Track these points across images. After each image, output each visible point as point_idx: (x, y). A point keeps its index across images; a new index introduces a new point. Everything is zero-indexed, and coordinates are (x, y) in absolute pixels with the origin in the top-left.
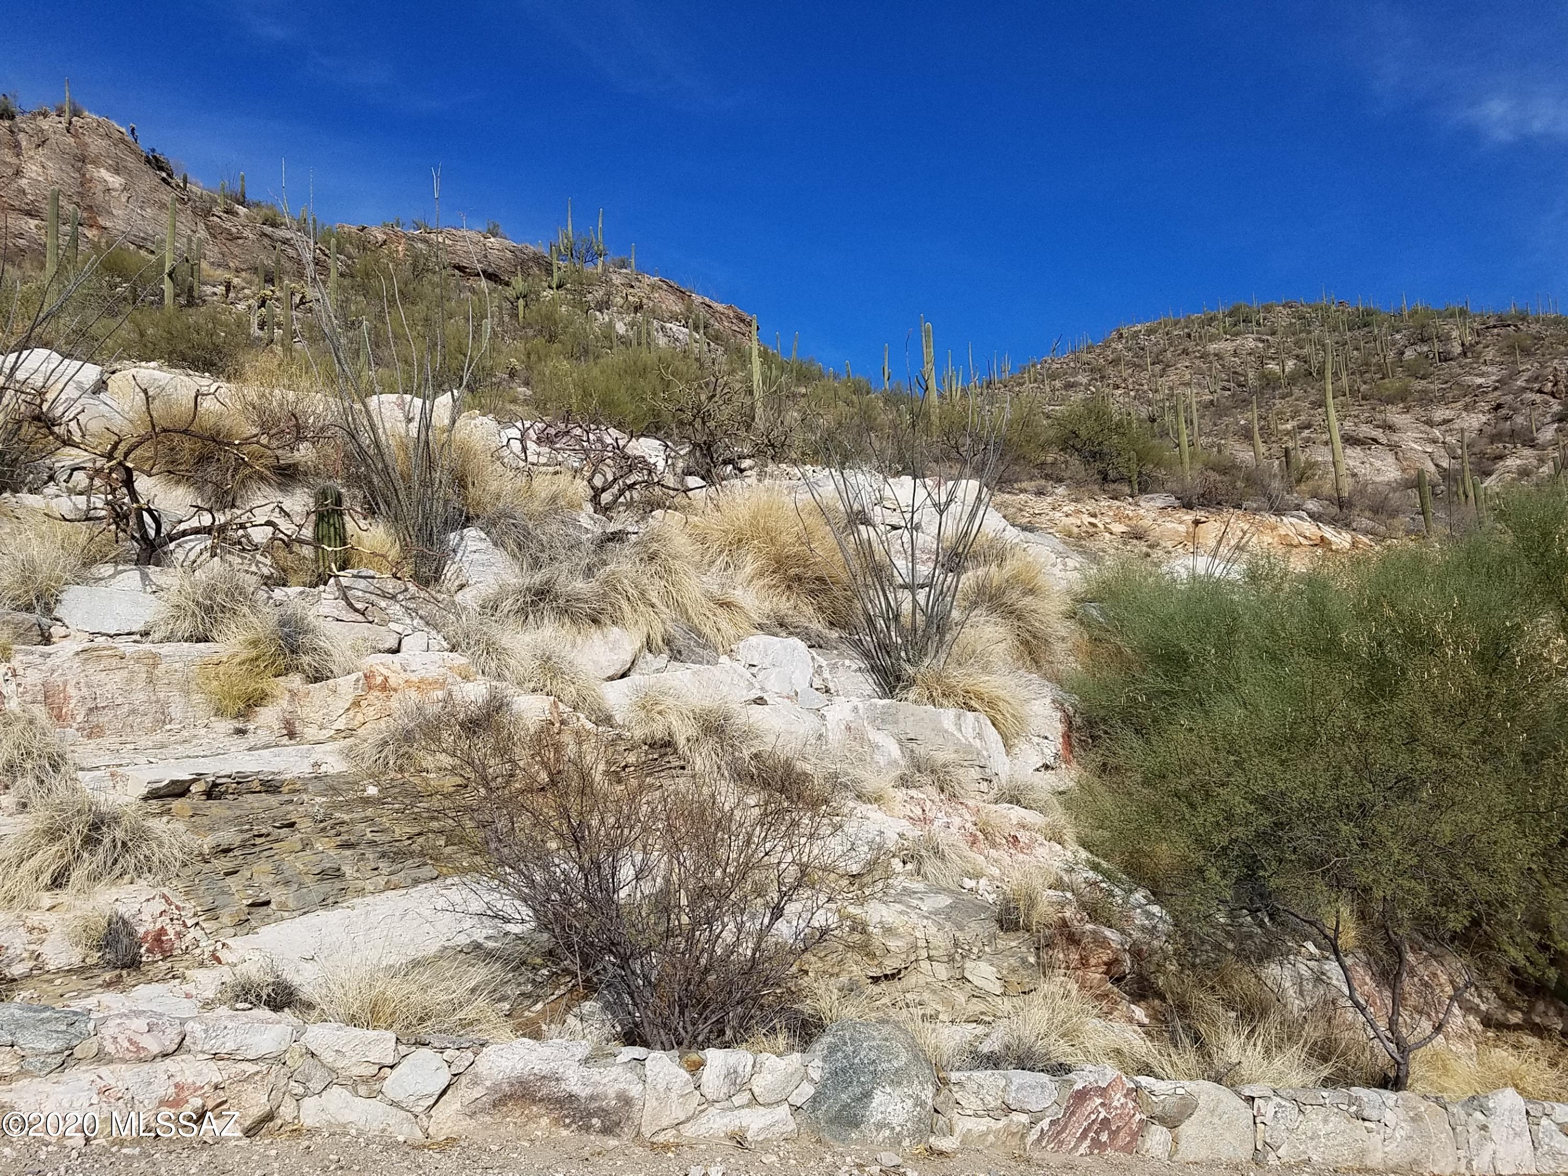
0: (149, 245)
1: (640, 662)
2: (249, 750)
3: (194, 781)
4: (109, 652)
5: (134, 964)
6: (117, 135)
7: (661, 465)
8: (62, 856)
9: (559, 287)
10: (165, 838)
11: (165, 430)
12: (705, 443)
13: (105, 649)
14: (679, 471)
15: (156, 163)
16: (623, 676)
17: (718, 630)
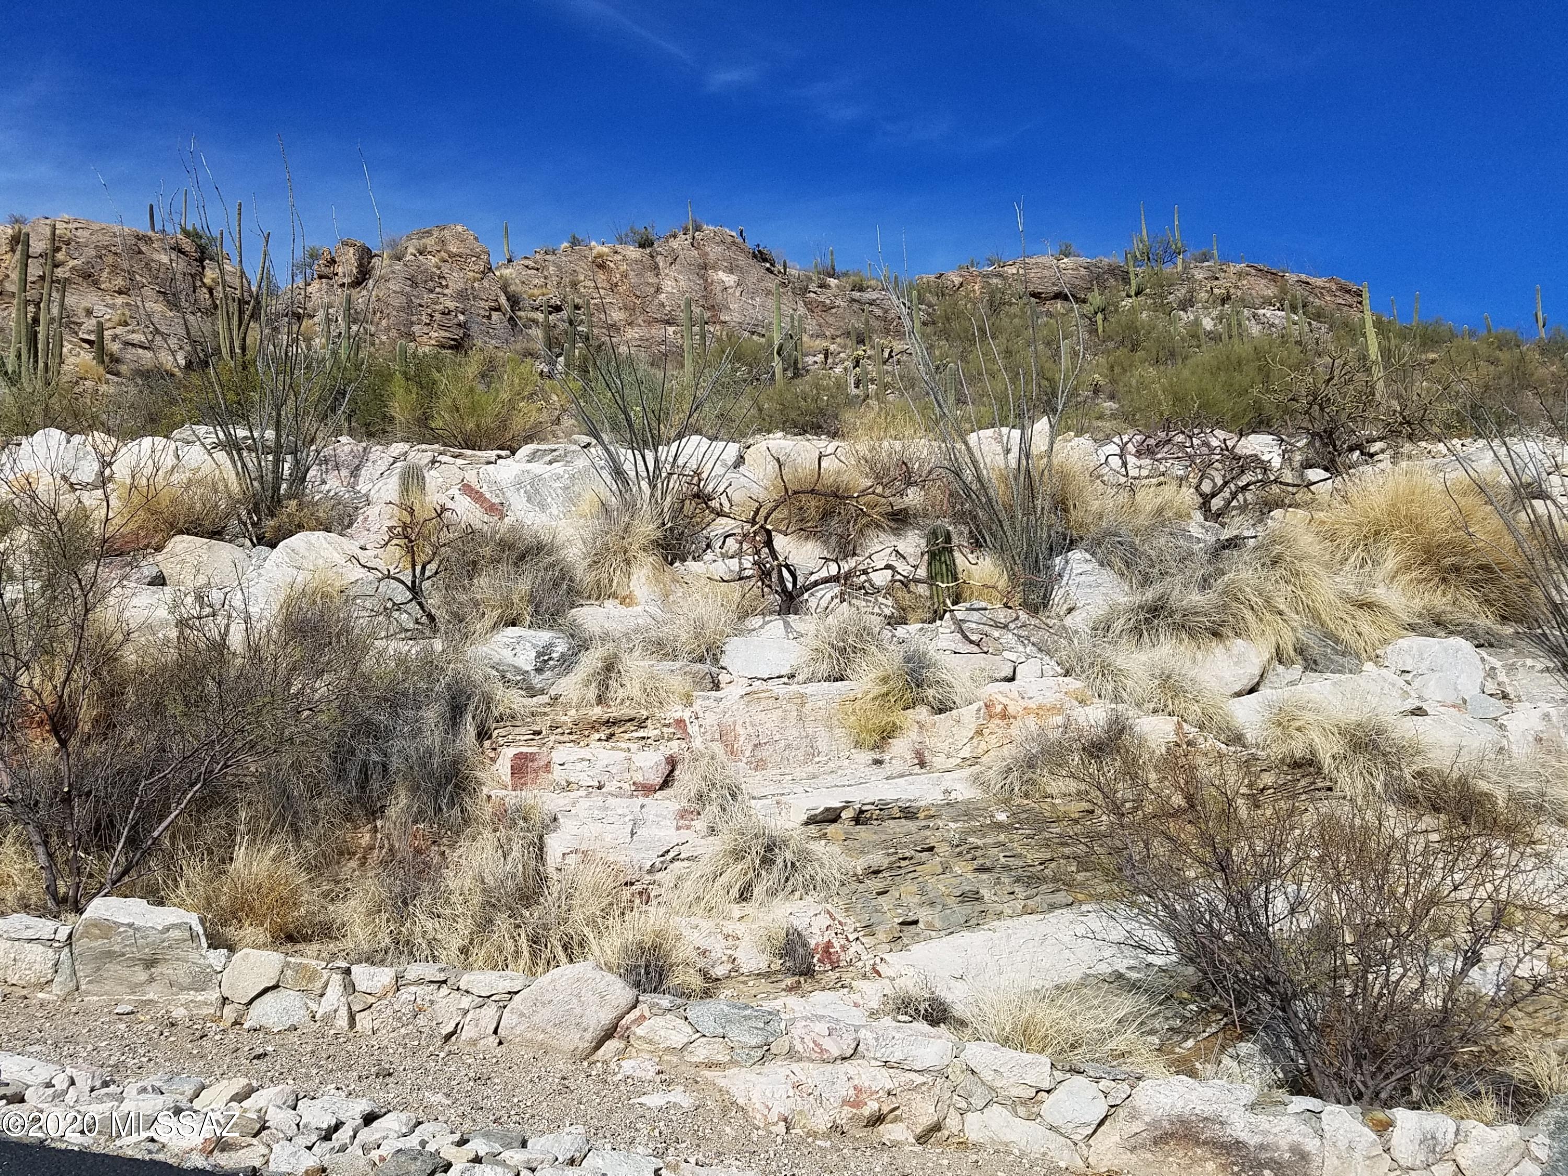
0: (760, 329)
1: (1270, 676)
2: (887, 779)
3: (844, 808)
4: (767, 694)
5: (808, 972)
6: (729, 240)
7: (1276, 462)
8: (746, 874)
9: (1137, 294)
10: (825, 859)
11: (795, 493)
12: (1325, 431)
13: (763, 691)
14: (1296, 465)
15: (761, 256)
16: (1252, 691)
17: (1360, 634)
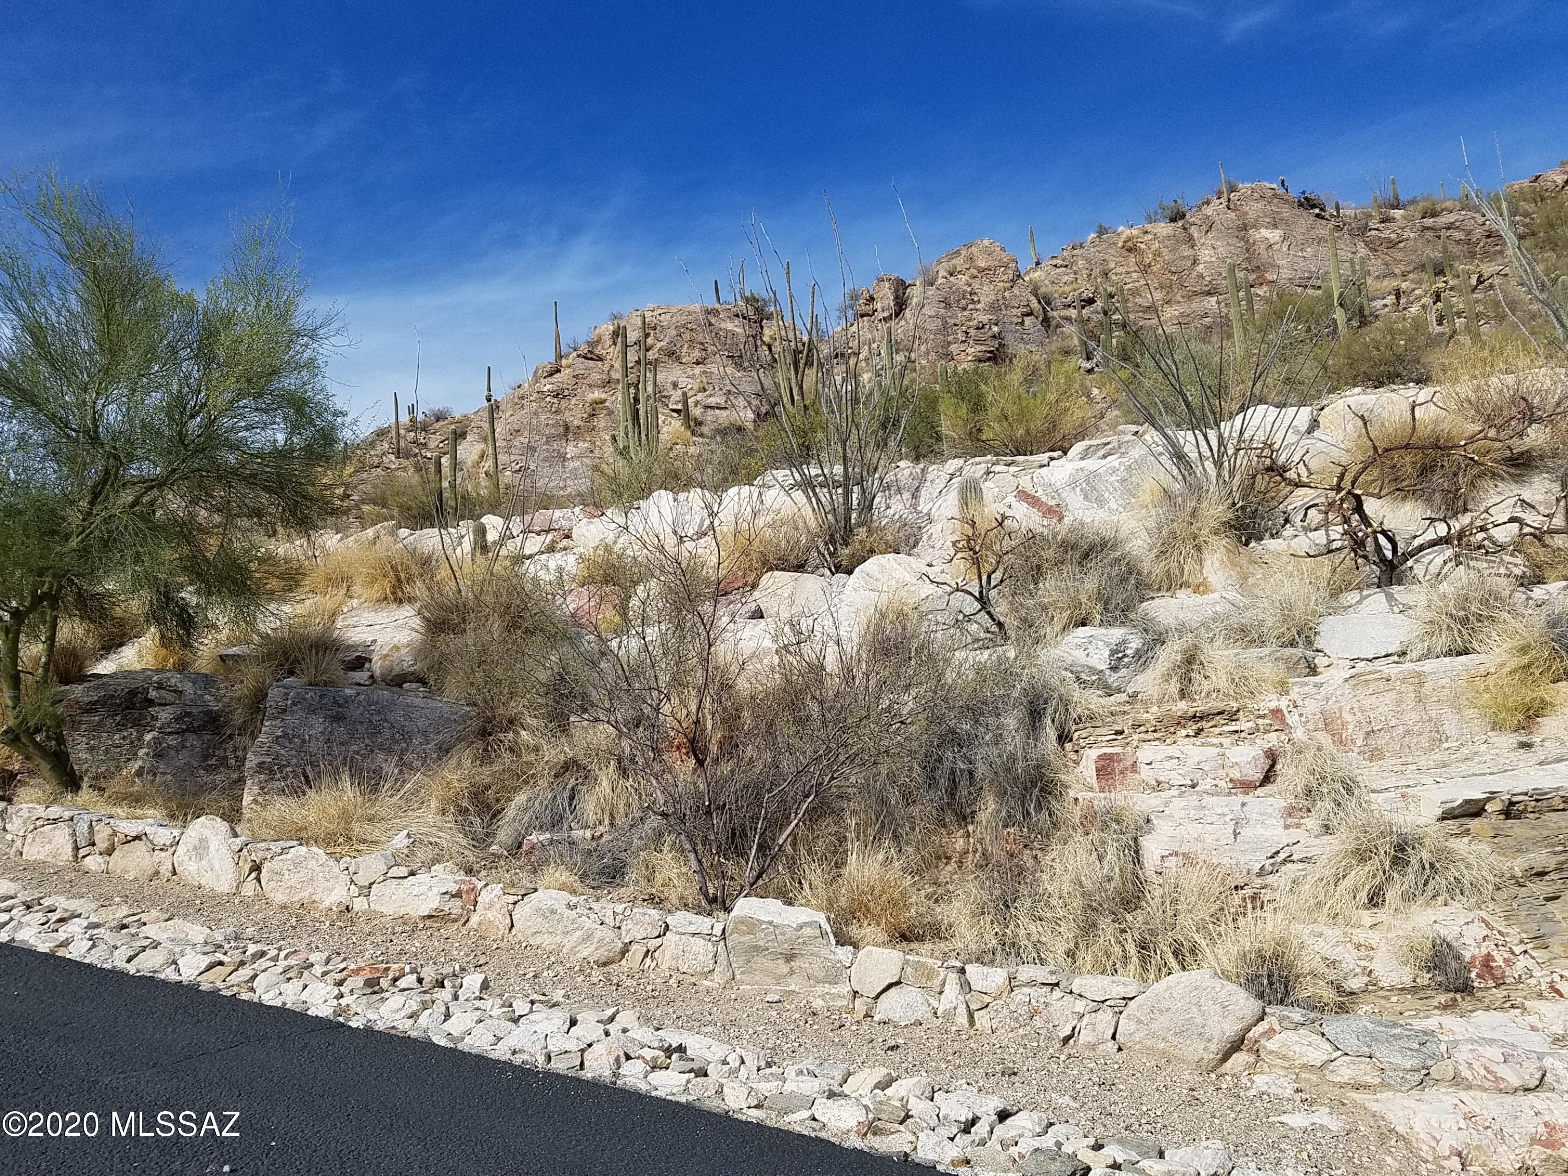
2: (1540, 764)
3: (1488, 800)
4: (1375, 676)
5: (1466, 988)
8: (1374, 876)
10: (1472, 859)
11: (1386, 450)
13: (1370, 673)
15: (1308, 203)
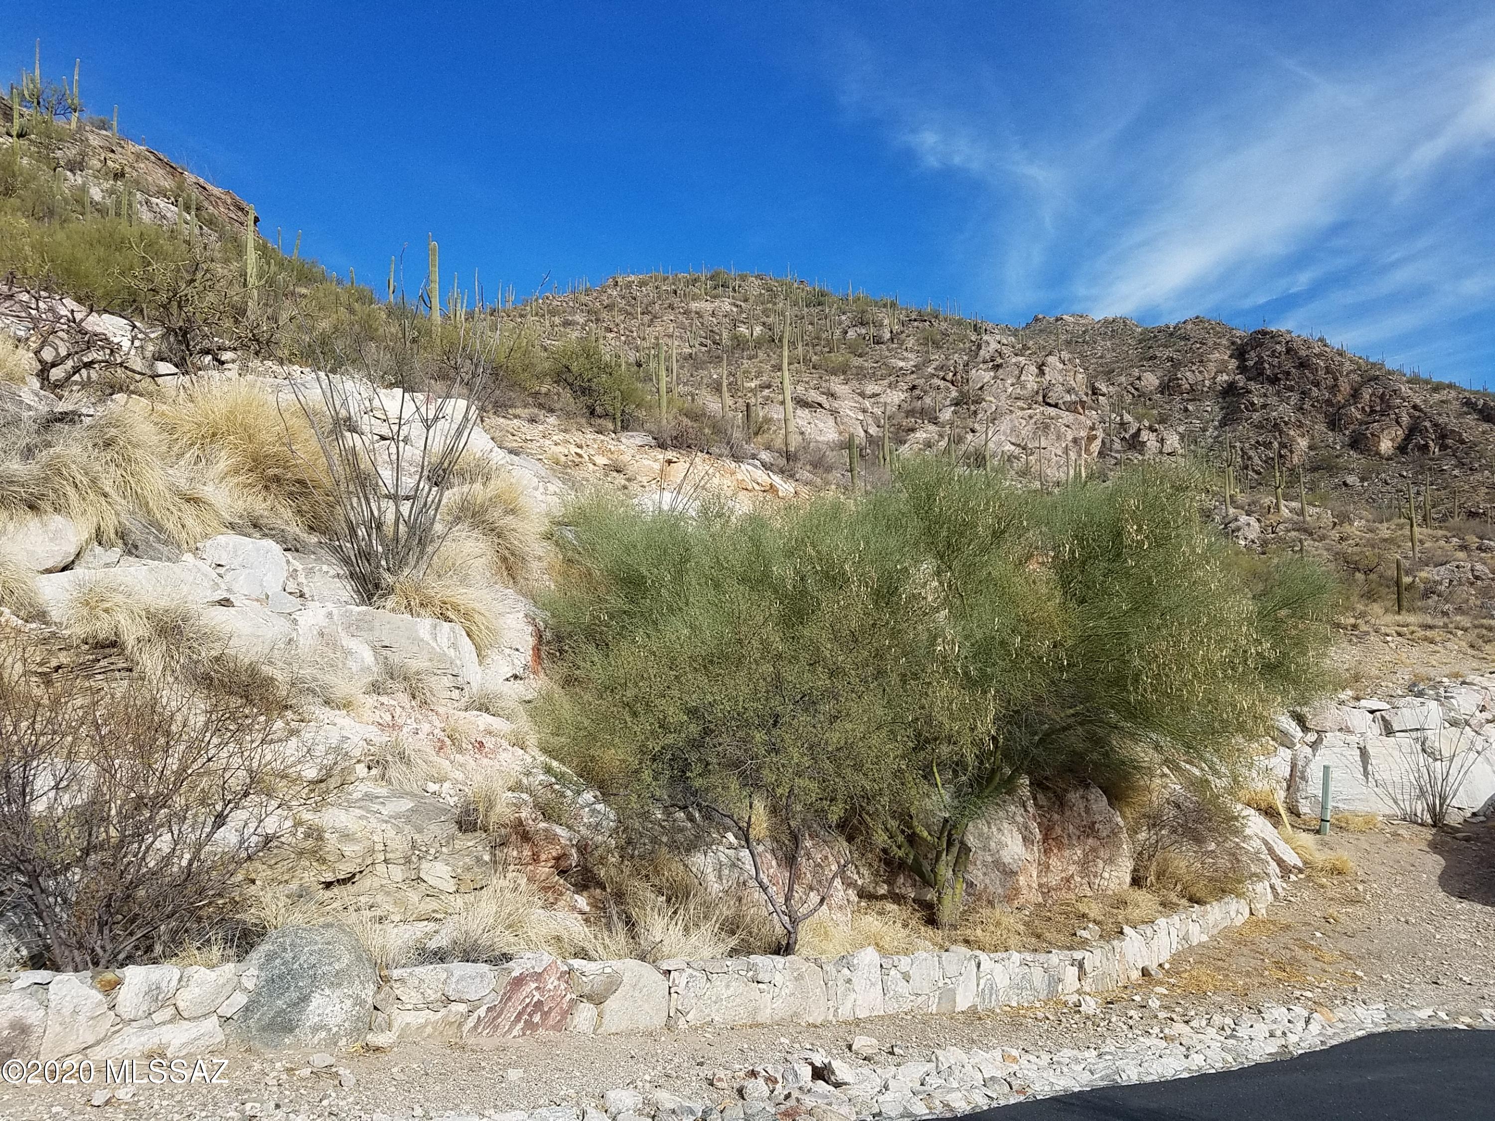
1: (87, 557)
7: (126, 344)
9: (20, 135)
12: (180, 328)
14: (148, 354)
16: (64, 569)
17: (183, 526)
